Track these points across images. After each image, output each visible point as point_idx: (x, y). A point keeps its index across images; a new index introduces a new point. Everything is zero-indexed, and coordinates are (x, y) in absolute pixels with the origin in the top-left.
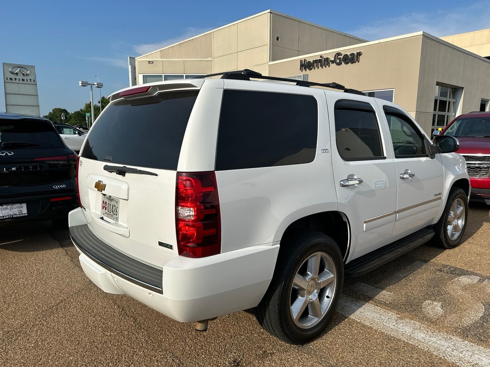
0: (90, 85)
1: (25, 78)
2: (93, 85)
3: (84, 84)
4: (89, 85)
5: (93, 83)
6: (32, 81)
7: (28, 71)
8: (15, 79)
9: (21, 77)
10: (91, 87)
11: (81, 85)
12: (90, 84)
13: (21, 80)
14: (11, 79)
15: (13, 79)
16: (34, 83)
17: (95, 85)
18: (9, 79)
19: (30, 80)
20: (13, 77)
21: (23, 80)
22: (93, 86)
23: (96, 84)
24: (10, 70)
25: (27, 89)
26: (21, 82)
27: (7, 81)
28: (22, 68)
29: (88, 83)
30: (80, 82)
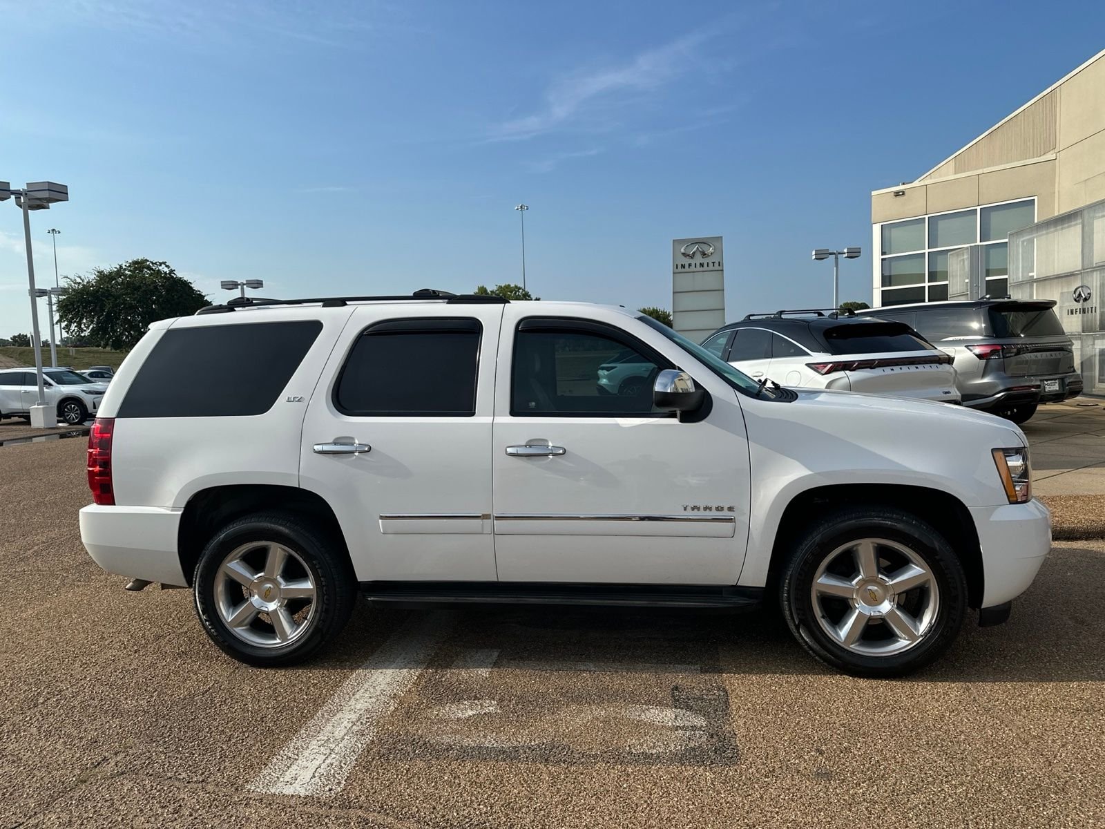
0: (834, 256)
1: (705, 261)
2: (839, 253)
3: (821, 255)
4: (830, 256)
5: (839, 251)
6: (716, 264)
7: (711, 247)
8: (690, 265)
9: (699, 259)
10: (837, 258)
11: (814, 257)
12: (834, 254)
13: (698, 265)
14: (683, 266)
15: (687, 266)
16: (719, 267)
17: (845, 253)
18: (679, 266)
19: (713, 263)
20: (687, 261)
21: (702, 265)
22: (839, 256)
23: (846, 251)
24: (682, 250)
25: (707, 280)
26: (698, 268)
27: (679, 269)
28: (700, 244)
29: (830, 251)
30: (814, 253)
